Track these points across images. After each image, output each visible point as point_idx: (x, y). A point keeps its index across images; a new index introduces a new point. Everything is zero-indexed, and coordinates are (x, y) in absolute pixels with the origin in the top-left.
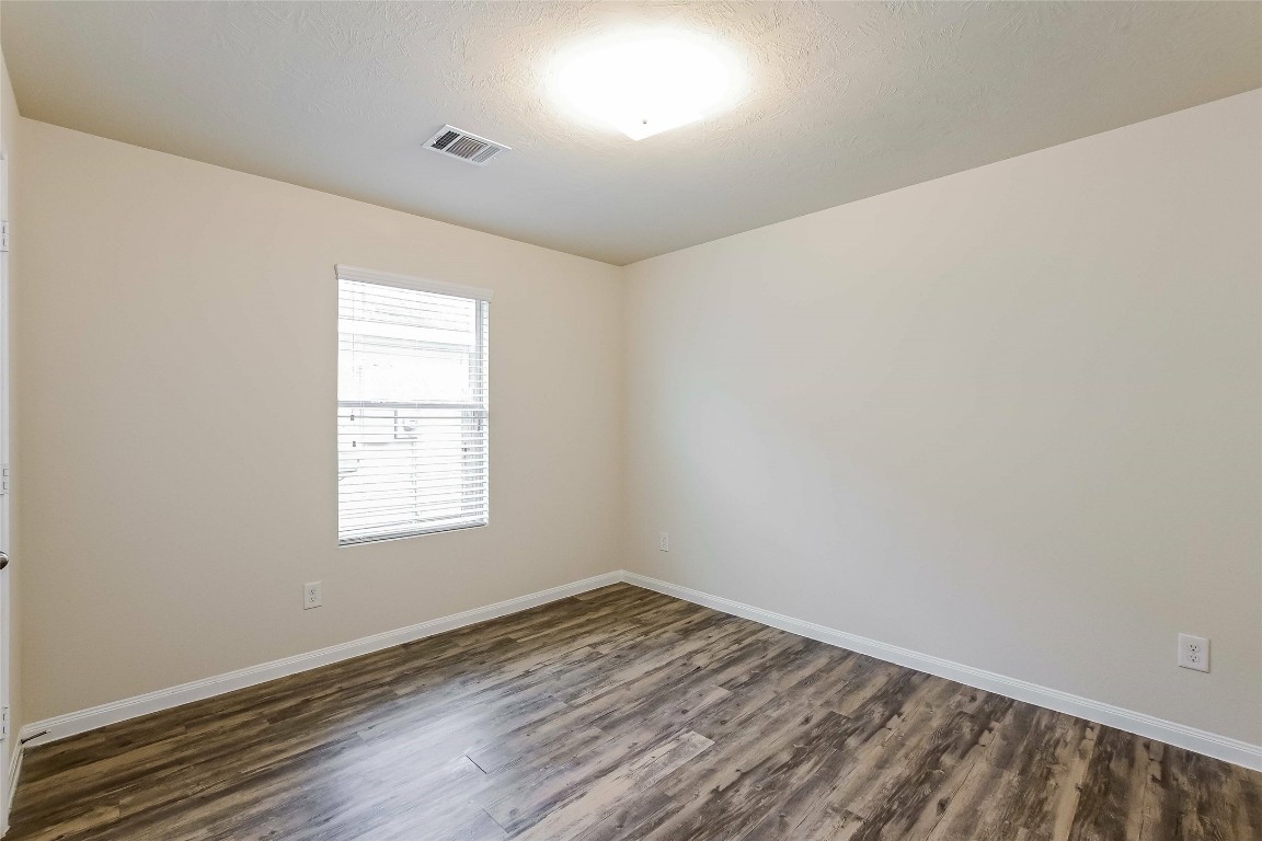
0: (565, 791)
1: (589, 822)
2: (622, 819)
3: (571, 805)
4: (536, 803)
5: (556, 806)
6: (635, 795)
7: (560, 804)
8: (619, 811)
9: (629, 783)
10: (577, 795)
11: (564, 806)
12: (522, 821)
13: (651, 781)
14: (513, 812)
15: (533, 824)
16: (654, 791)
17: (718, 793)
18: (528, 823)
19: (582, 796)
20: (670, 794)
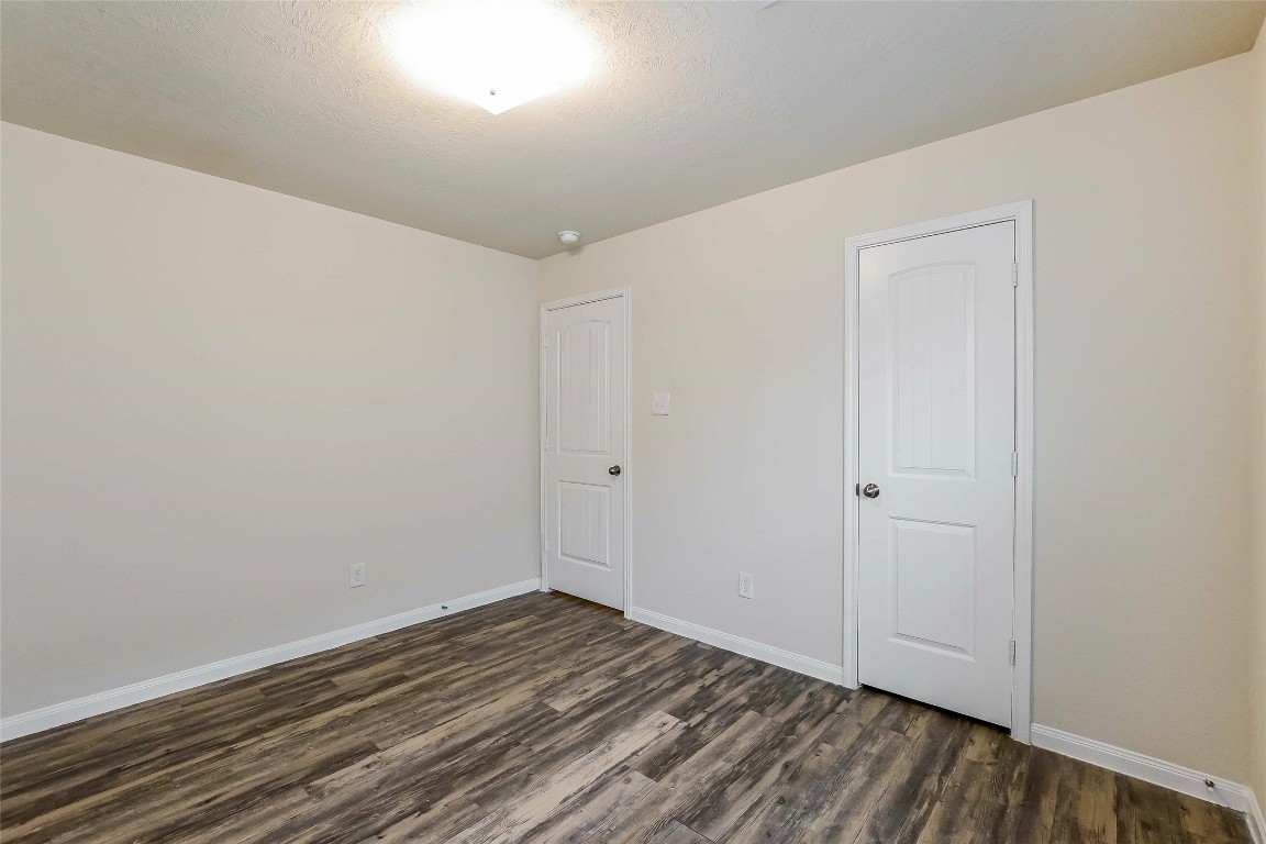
0: (582, 804)
1: (558, 777)
2: (527, 780)
3: (576, 790)
4: (610, 789)
5: (590, 787)
6: (512, 802)
7: (587, 790)
8: (530, 786)
9: (514, 816)
10: (570, 801)
11: (580, 790)
12: (618, 774)
13: (489, 820)
14: (628, 781)
15: (606, 772)
16: (490, 808)
17: (423, 809)
18: (611, 773)
19: (565, 800)
20: (475, 806)
